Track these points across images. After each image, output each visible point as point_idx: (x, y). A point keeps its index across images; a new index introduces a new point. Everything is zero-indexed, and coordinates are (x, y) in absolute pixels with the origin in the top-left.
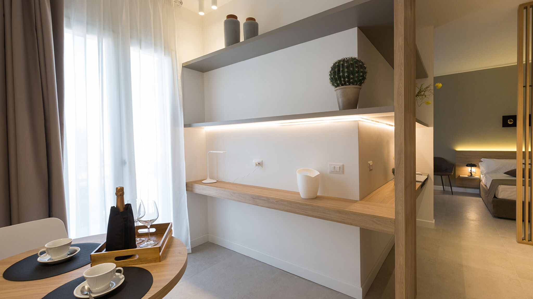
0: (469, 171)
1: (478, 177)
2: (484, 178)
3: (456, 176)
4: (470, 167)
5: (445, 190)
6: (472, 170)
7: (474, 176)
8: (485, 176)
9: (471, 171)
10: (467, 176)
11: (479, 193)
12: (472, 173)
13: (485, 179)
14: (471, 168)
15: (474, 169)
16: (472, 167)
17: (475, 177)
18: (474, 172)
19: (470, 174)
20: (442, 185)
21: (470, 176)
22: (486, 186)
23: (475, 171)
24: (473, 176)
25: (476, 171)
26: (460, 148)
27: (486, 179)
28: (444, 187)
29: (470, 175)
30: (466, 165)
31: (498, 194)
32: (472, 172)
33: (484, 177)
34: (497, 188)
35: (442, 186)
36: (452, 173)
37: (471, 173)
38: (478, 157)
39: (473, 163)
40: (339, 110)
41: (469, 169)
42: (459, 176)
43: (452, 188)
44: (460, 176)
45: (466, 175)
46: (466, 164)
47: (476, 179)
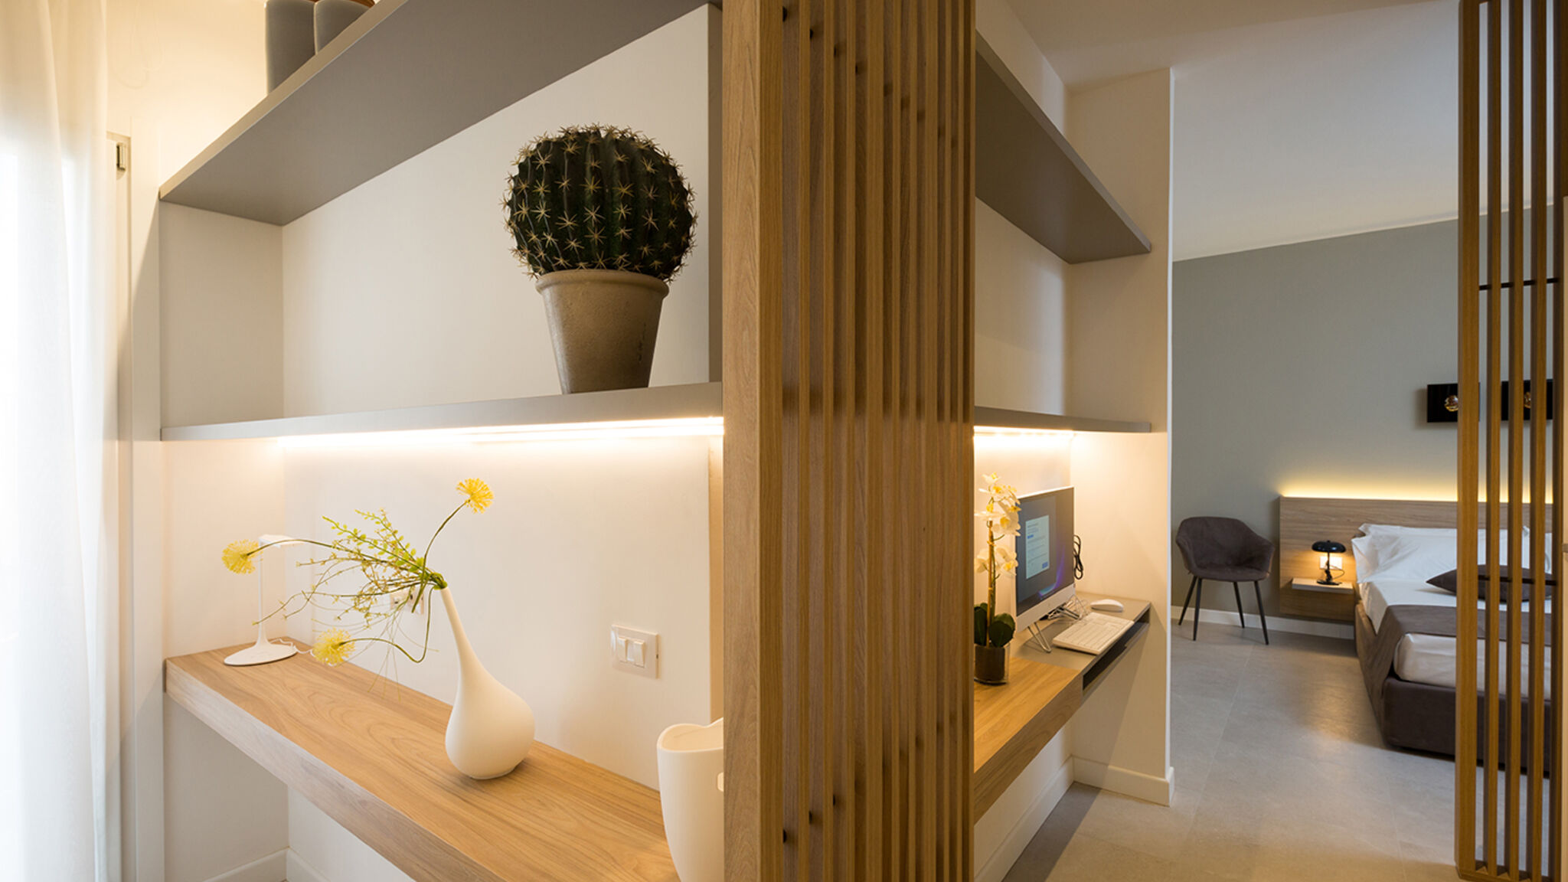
0: (1323, 565)
1: (1349, 586)
2: (1367, 592)
3: (1281, 580)
4: (1325, 551)
5: (1246, 625)
6: (1331, 563)
7: (1338, 585)
8: (1368, 588)
9: (1328, 564)
10: (1314, 583)
11: (1352, 638)
12: (1332, 573)
13: (1369, 599)
14: (1329, 556)
15: (1337, 560)
16: (1331, 554)
17: (1340, 586)
18: (1336, 569)
19: (1325, 575)
20: (1237, 608)
21: (1324, 583)
22: (1370, 621)
23: (1340, 567)
24: (1334, 584)
25: (1343, 567)
26: (1293, 491)
27: (1371, 599)
28: (1244, 615)
29: (1324, 579)
30: (1311, 548)
31: (1401, 664)
32: (1331, 567)
33: (1366, 589)
34: (1399, 644)
35: (1238, 614)
36: (1267, 571)
37: (1327, 572)
38: (1352, 520)
39: (1333, 539)
40: (561, 393)
41: (1322, 558)
42: (1290, 580)
43: (1266, 617)
44: (1296, 581)
45: (1312, 578)
46: (1313, 543)
47: (1343, 593)
